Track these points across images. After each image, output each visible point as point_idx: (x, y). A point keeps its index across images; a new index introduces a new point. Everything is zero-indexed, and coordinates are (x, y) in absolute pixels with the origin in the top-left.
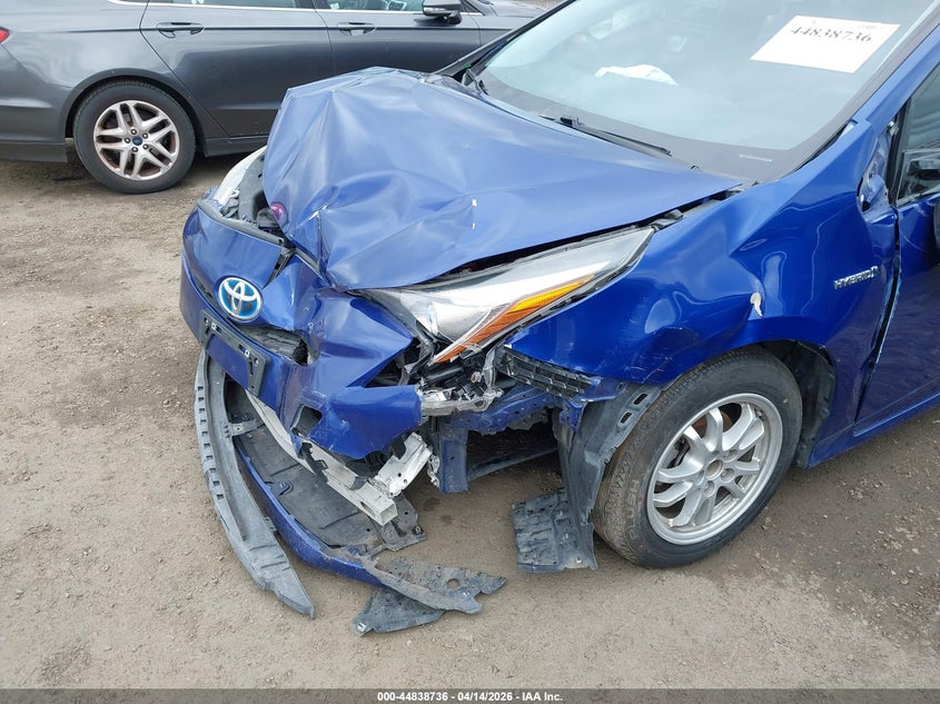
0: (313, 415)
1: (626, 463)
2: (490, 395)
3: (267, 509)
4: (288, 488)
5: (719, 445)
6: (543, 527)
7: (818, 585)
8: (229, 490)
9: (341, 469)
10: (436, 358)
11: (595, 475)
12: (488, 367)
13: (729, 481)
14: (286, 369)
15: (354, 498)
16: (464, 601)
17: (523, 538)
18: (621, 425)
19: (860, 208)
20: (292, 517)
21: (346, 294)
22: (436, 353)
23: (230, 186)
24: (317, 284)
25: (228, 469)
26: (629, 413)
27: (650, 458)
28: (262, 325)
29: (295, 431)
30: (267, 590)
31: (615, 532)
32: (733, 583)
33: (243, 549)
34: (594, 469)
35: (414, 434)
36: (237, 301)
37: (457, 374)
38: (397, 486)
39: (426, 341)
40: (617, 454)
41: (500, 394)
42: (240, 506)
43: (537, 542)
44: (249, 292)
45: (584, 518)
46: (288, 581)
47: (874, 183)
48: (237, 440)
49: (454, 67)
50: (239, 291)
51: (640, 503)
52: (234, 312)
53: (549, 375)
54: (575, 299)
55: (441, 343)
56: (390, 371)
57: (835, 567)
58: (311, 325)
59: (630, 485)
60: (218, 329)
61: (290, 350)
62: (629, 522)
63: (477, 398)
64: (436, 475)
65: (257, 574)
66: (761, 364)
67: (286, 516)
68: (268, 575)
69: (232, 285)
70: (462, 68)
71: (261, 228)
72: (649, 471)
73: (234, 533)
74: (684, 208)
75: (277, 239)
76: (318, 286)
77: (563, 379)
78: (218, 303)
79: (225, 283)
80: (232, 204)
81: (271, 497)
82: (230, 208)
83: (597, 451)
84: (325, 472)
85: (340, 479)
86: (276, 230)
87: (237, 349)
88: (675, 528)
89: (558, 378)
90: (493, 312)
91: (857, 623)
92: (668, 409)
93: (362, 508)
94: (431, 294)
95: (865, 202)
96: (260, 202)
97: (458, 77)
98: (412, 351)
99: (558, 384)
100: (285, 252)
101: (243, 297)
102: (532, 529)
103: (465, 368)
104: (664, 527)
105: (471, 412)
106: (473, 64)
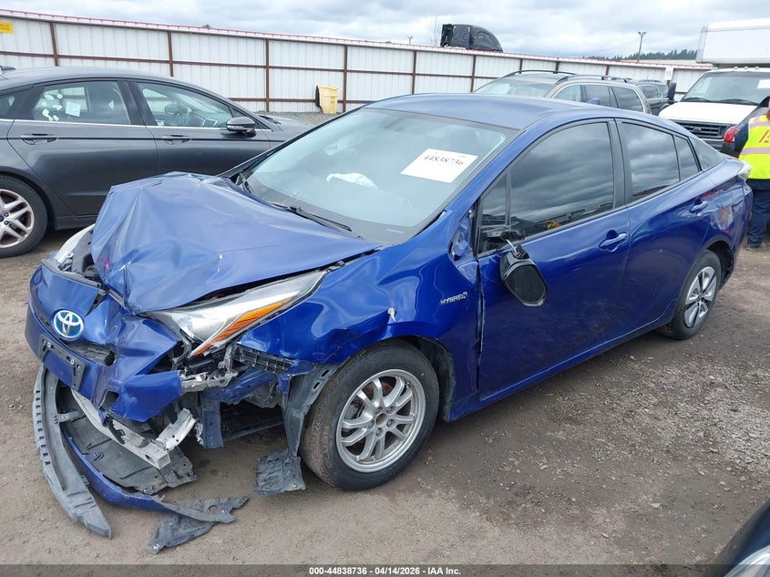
0: (113, 396)
1: (318, 416)
2: (229, 376)
3: (83, 470)
4: (100, 456)
5: (382, 403)
6: (276, 469)
7: (454, 495)
8: (55, 458)
9: (134, 435)
10: (193, 353)
11: (299, 423)
12: (228, 356)
13: (393, 429)
14: (99, 370)
15: (141, 453)
16: (223, 515)
17: (262, 477)
18: (313, 390)
19: (452, 260)
20: (101, 474)
21: (139, 316)
22: (193, 349)
23: (68, 249)
24: (123, 311)
25: (55, 444)
26: (317, 383)
27: (336, 412)
28: (84, 342)
29: (102, 409)
30: (79, 522)
31: (316, 464)
32: (400, 498)
33: (62, 496)
34: (298, 420)
35: (184, 409)
36: (66, 326)
37: (209, 364)
38: (171, 443)
39: (187, 342)
40: (312, 409)
41: (236, 374)
42: (62, 467)
43: (270, 478)
44: (75, 320)
45: (295, 454)
46: (94, 515)
47: (461, 246)
48: (63, 426)
49: (231, 172)
50: (68, 319)
51: (331, 442)
52: (64, 334)
53: (266, 360)
54: (280, 312)
55: (196, 343)
56: (163, 363)
57: (467, 484)
58: (117, 340)
59: (323, 430)
60: (52, 347)
61: (103, 358)
62: (325, 456)
63: (221, 378)
64: (201, 436)
65: (71, 512)
66: (402, 350)
67: (96, 473)
68: (79, 511)
69: (63, 315)
70: (237, 173)
71: (86, 277)
72: (335, 420)
73: (56, 486)
74: (346, 260)
75: (96, 284)
76: (122, 315)
77: (274, 362)
78: (53, 329)
79: (59, 314)
80: (68, 262)
81: (86, 462)
82: (66, 265)
83: (299, 407)
84: (123, 437)
85: (132, 442)
86: (97, 278)
87: (65, 359)
88: (360, 462)
89: (270, 361)
90: (228, 322)
91: (473, 514)
92: (344, 380)
93: (146, 460)
94: (191, 313)
95: (456, 256)
96: (88, 261)
97: (234, 179)
98: (178, 348)
99: (272, 365)
100: (102, 292)
101: (70, 323)
102: (268, 471)
103: (216, 360)
104: (351, 460)
105: (217, 387)
106: (244, 170)
